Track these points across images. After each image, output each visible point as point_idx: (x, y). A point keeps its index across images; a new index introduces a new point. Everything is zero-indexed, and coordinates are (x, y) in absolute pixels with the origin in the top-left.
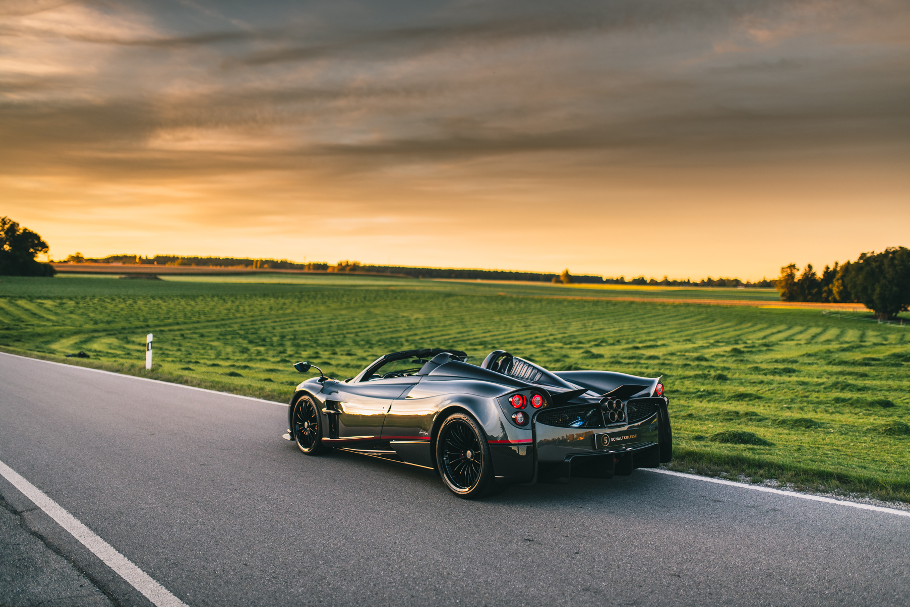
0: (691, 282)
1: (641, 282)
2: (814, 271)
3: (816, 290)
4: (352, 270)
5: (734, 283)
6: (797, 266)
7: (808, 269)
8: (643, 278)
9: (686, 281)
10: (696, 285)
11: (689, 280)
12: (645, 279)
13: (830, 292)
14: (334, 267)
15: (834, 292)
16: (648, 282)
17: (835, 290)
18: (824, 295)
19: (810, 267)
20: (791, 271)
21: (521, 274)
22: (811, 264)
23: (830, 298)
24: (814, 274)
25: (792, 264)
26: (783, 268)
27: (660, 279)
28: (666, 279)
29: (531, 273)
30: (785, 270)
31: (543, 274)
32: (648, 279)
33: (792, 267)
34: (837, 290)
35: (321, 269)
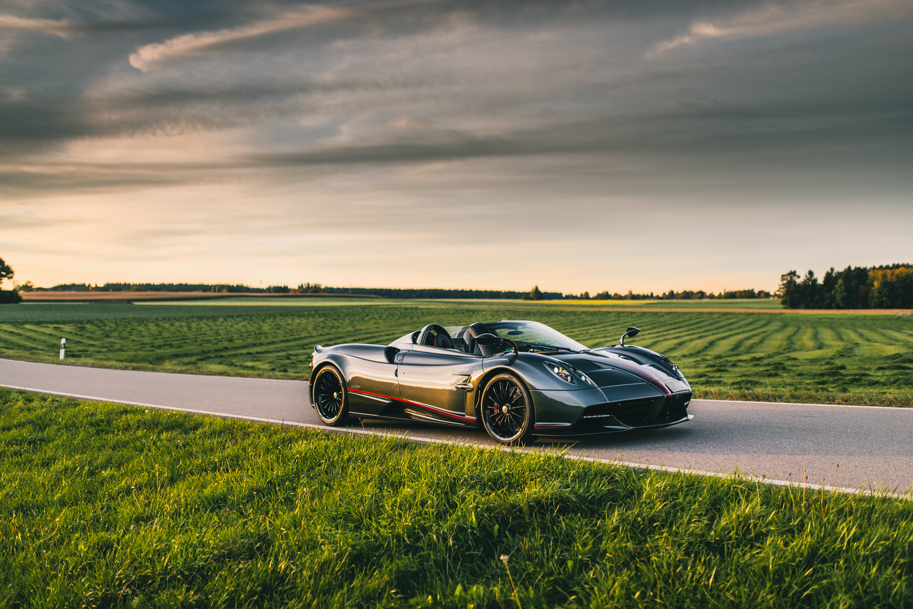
0: (655, 295)
1: (605, 296)
2: (815, 276)
3: (818, 297)
4: (313, 291)
5: (699, 295)
6: (797, 274)
7: (809, 276)
8: (607, 293)
9: (650, 295)
10: (658, 298)
11: (652, 294)
12: (609, 294)
13: (833, 298)
14: (295, 290)
15: (837, 298)
16: (612, 295)
17: (838, 297)
18: (827, 302)
19: (811, 273)
20: (791, 278)
21: (481, 292)
22: (812, 270)
23: (833, 305)
24: (816, 280)
25: (793, 271)
26: (783, 276)
27: (623, 293)
28: (631, 293)
29: (491, 291)
30: (785, 277)
31: (503, 291)
32: (612, 293)
33: (793, 273)
34: (841, 296)
35: (282, 291)
